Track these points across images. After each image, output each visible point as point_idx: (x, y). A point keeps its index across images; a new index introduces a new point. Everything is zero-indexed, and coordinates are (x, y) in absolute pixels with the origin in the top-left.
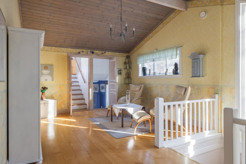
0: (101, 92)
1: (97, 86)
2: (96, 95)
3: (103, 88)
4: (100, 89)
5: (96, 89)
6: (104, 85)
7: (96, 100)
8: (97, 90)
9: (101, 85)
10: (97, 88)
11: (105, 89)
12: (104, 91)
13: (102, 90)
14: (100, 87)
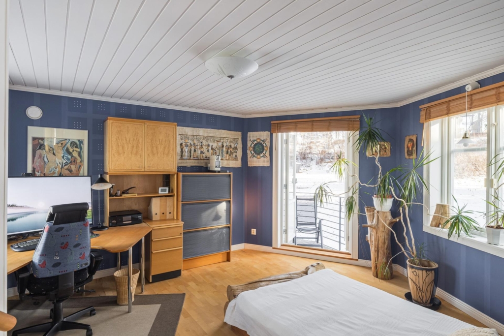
0: (250, 165)
1: (235, 140)
2: (230, 176)
3: (259, 148)
4: (248, 152)
5: (231, 153)
6: (264, 135)
7: (232, 200)
8: (236, 159)
9: (253, 136)
10: (236, 148)
11: (268, 154)
12: (264, 162)
13: (256, 157)
14: (248, 144)
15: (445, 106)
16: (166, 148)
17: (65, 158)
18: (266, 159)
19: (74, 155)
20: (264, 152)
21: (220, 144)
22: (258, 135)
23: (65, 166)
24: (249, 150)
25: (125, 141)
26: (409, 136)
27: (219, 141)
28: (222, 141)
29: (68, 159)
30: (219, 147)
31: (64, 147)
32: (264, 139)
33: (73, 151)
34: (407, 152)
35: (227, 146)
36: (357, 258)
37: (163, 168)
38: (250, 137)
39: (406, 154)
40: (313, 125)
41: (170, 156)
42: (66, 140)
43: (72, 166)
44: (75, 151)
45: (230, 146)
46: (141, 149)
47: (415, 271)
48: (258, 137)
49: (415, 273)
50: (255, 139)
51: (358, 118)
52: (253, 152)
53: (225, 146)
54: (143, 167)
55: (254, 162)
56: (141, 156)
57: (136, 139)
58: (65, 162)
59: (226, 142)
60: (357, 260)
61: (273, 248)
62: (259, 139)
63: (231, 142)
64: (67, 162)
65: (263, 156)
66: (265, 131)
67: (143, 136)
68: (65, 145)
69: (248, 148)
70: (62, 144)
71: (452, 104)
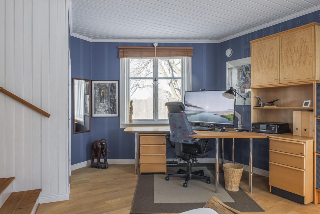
16: (302, 55)
17: (242, 79)
19: (247, 76)
23: (242, 85)
25: (263, 57)
29: (244, 80)
31: (242, 71)
33: (247, 73)
37: (299, 78)
41: (308, 63)
42: (243, 66)
43: (246, 85)
44: (247, 74)
46: (276, 62)
54: (279, 79)
56: (276, 68)
57: (271, 53)
58: (242, 82)
64: (243, 82)
67: (278, 49)
68: (243, 70)
70: (241, 70)
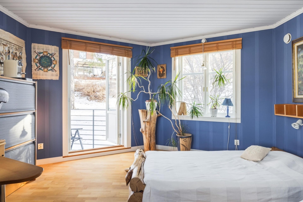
0: (34, 77)
1: (20, 48)
2: (34, 85)
3: (46, 62)
4: (33, 64)
6: (52, 49)
9: (38, 48)
11: (57, 68)
12: (52, 75)
13: (42, 70)
14: (32, 56)
15: (188, 49)
18: (54, 73)
20: (53, 66)
21: (7, 49)
22: (45, 48)
24: (34, 62)
26: (161, 65)
27: (5, 45)
28: (9, 45)
30: (6, 53)
32: (52, 53)
34: (159, 74)
35: (12, 52)
36: (130, 147)
38: (34, 48)
39: (158, 76)
40: (100, 48)
45: (16, 53)
47: (185, 139)
48: (45, 50)
49: (185, 140)
50: (42, 51)
51: (130, 49)
52: (38, 65)
53: (11, 53)
55: (40, 75)
59: (12, 48)
60: (130, 148)
61: (63, 157)
62: (46, 52)
63: (16, 50)
65: (50, 70)
66: (53, 45)
69: (32, 60)
71: (192, 48)
